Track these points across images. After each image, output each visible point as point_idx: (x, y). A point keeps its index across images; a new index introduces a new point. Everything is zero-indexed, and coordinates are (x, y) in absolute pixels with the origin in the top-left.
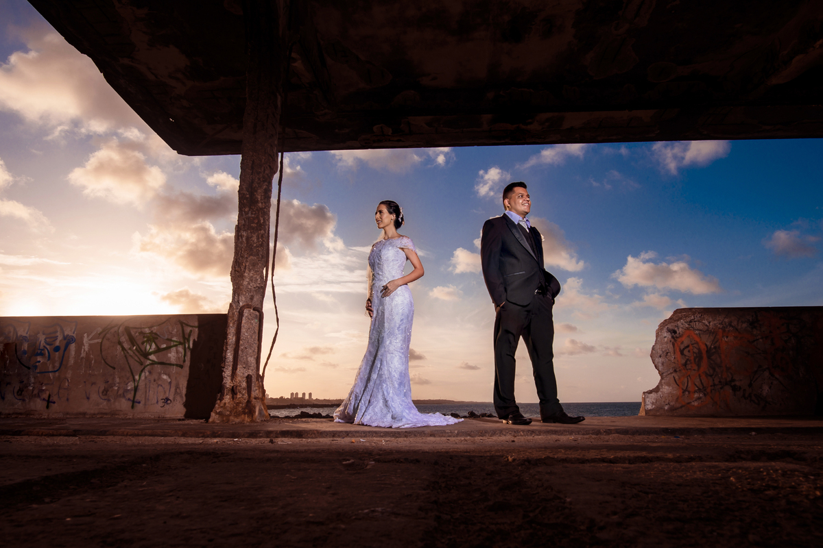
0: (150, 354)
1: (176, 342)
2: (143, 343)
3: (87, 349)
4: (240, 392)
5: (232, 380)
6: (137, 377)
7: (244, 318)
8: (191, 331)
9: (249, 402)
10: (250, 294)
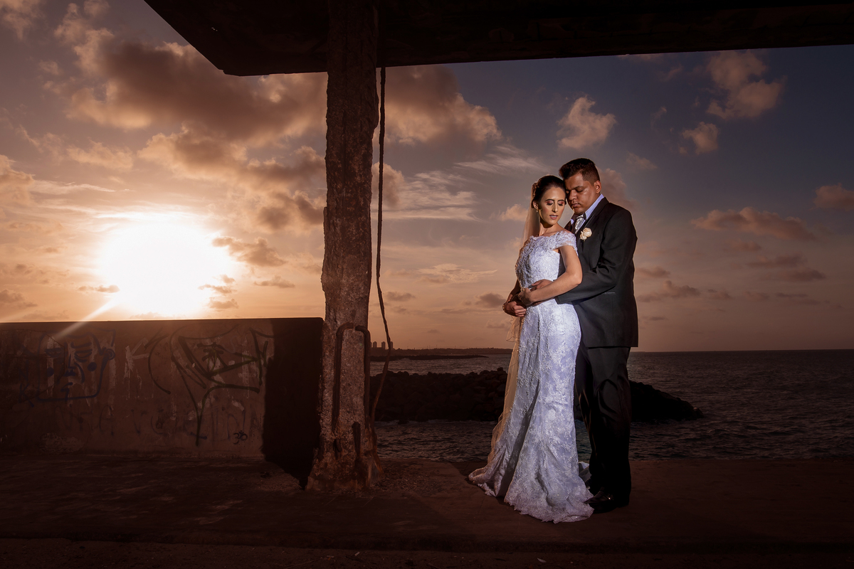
0: (215, 373)
1: (248, 357)
2: (204, 359)
3: (131, 367)
4: (345, 448)
5: (333, 430)
6: (200, 405)
7: (344, 343)
8: (267, 342)
9: (358, 461)
10: (351, 309)
